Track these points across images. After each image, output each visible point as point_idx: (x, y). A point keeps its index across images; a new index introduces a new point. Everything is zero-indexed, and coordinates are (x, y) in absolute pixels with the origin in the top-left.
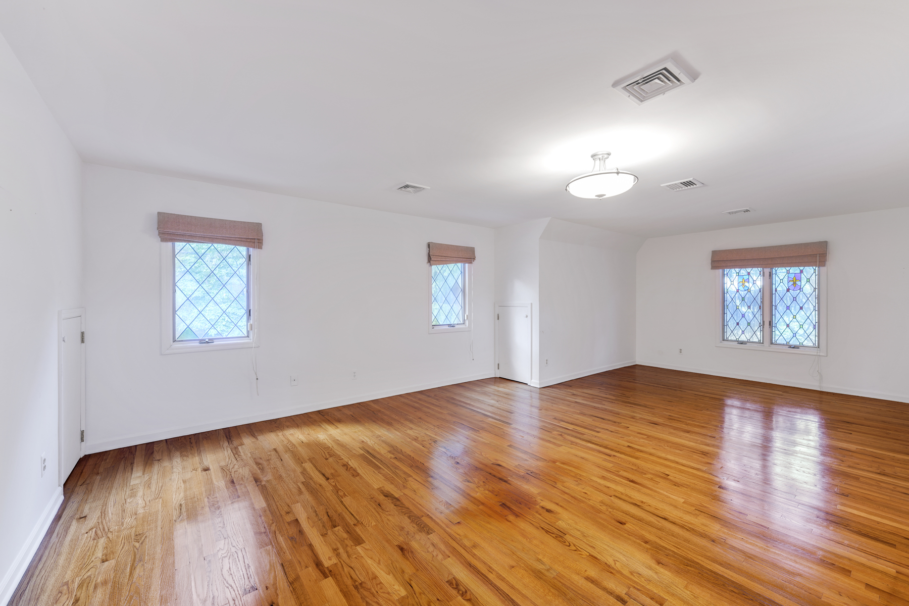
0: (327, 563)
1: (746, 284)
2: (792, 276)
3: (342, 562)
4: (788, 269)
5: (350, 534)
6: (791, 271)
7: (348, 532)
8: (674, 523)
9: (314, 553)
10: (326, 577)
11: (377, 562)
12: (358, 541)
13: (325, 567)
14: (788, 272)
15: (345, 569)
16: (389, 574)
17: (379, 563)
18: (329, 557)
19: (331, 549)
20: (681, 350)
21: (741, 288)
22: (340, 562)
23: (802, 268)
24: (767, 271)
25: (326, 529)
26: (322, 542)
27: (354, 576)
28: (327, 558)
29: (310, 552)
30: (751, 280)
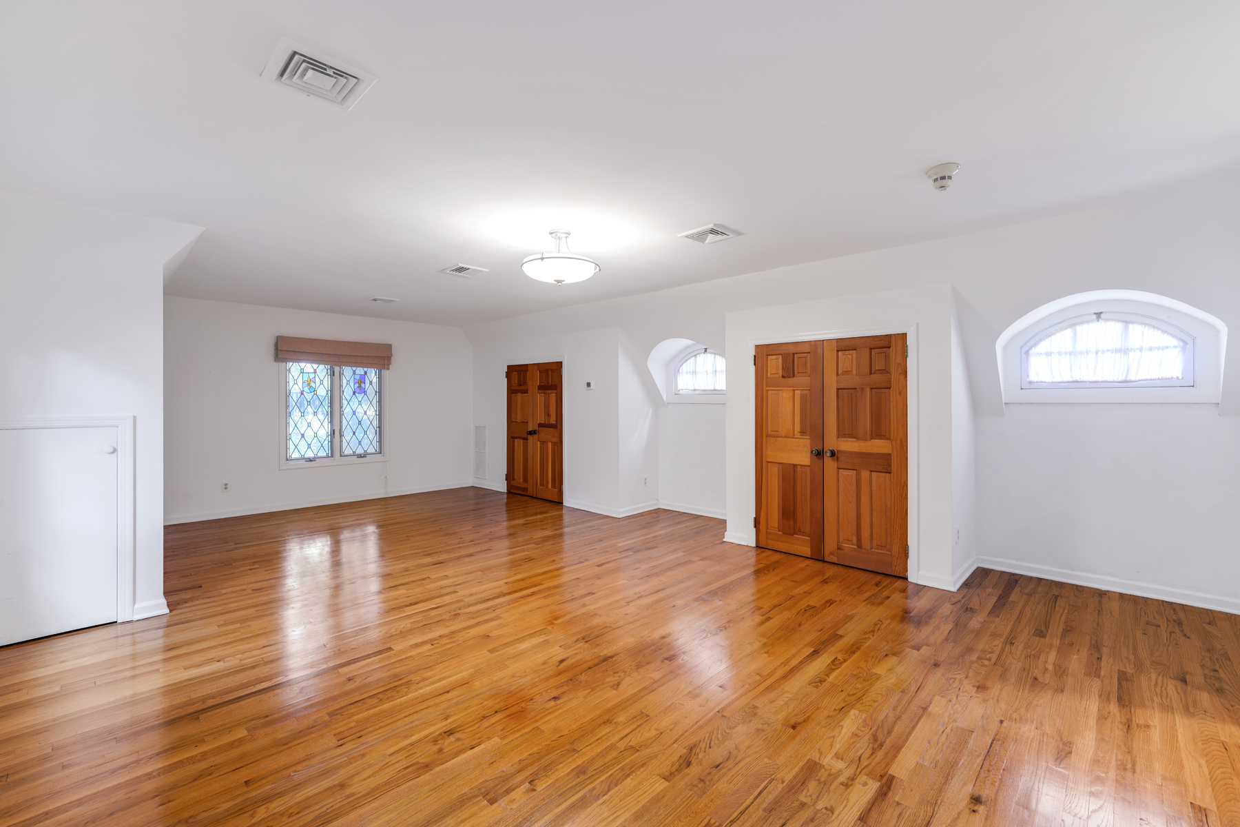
0: (874, 786)
1: (313, 384)
2: (358, 377)
3: (859, 770)
4: (354, 369)
5: (805, 781)
6: (357, 372)
7: (803, 783)
8: (658, 591)
9: (872, 807)
10: (892, 778)
11: (832, 739)
12: (812, 768)
13: (881, 784)
14: (354, 373)
15: (866, 763)
16: (842, 726)
17: (834, 737)
18: (864, 786)
19: (849, 790)
20: (226, 485)
21: (306, 389)
22: (861, 772)
23: (365, 369)
24: (337, 369)
25: (816, 813)
26: (846, 806)
27: (869, 752)
28: (866, 787)
29: (874, 814)
30: (317, 379)
